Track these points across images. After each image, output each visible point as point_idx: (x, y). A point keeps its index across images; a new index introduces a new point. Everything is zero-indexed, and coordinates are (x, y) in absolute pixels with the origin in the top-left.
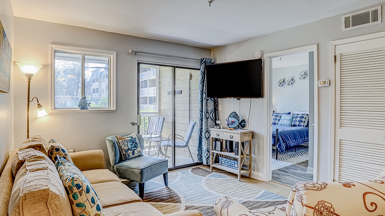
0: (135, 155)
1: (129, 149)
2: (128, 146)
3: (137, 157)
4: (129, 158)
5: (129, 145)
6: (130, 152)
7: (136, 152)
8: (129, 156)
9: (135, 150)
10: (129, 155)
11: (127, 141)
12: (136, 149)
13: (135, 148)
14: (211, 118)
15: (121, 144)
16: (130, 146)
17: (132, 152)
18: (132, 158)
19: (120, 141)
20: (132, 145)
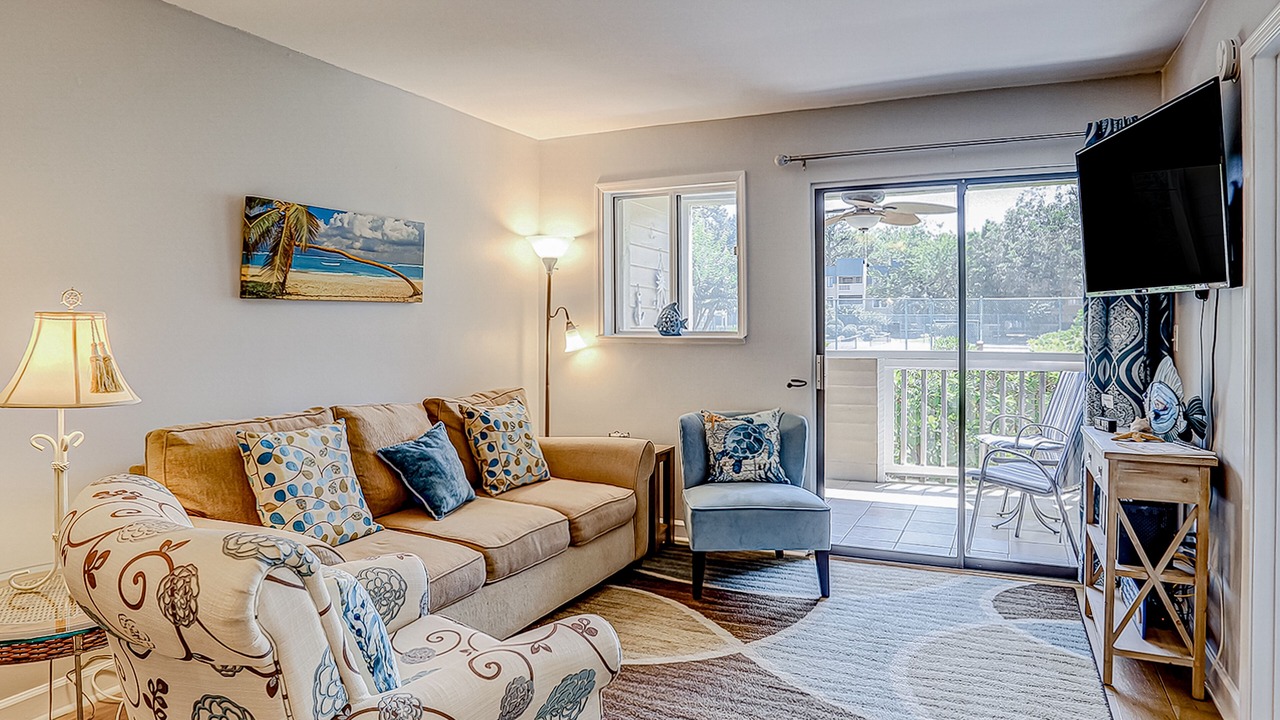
0: (742, 475)
1: (724, 453)
2: (725, 443)
3: (748, 481)
4: (721, 478)
5: (729, 440)
6: (728, 463)
7: (751, 465)
8: (722, 472)
9: (746, 458)
10: (722, 469)
11: (728, 430)
12: (750, 456)
13: (748, 454)
14: (1119, 382)
15: (709, 434)
16: (730, 446)
17: (732, 461)
18: (730, 481)
19: (708, 426)
20: (739, 442)
